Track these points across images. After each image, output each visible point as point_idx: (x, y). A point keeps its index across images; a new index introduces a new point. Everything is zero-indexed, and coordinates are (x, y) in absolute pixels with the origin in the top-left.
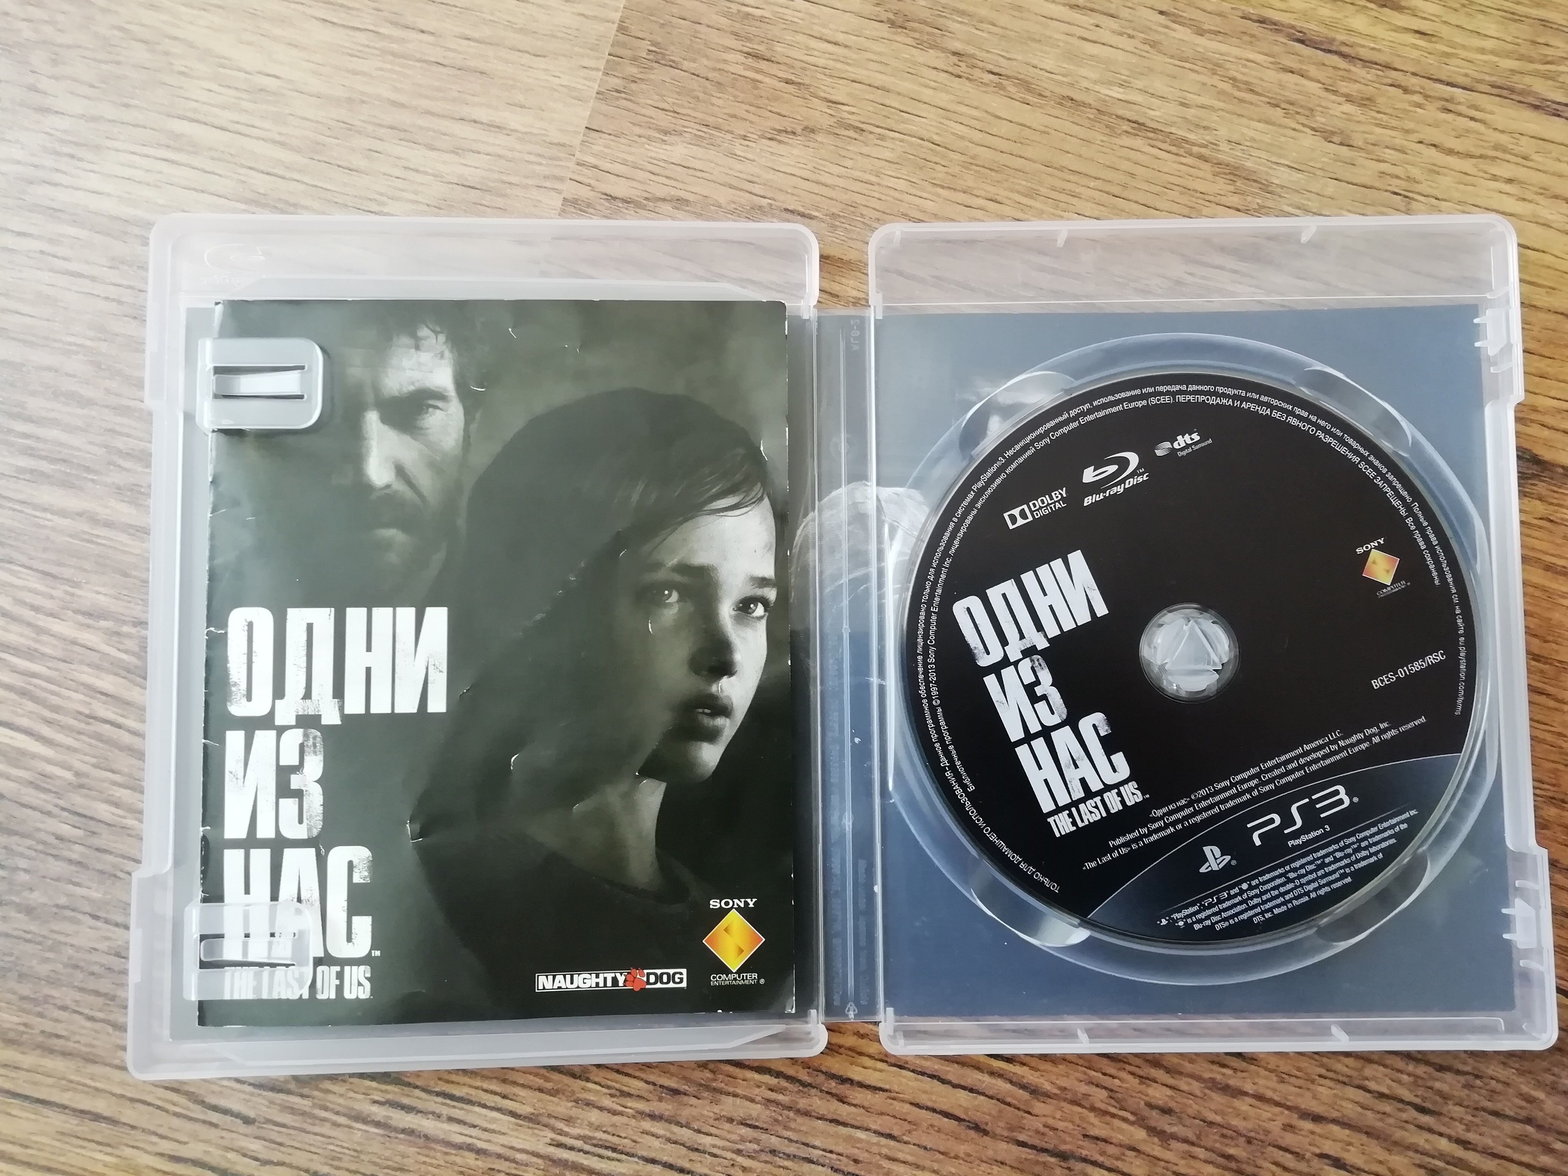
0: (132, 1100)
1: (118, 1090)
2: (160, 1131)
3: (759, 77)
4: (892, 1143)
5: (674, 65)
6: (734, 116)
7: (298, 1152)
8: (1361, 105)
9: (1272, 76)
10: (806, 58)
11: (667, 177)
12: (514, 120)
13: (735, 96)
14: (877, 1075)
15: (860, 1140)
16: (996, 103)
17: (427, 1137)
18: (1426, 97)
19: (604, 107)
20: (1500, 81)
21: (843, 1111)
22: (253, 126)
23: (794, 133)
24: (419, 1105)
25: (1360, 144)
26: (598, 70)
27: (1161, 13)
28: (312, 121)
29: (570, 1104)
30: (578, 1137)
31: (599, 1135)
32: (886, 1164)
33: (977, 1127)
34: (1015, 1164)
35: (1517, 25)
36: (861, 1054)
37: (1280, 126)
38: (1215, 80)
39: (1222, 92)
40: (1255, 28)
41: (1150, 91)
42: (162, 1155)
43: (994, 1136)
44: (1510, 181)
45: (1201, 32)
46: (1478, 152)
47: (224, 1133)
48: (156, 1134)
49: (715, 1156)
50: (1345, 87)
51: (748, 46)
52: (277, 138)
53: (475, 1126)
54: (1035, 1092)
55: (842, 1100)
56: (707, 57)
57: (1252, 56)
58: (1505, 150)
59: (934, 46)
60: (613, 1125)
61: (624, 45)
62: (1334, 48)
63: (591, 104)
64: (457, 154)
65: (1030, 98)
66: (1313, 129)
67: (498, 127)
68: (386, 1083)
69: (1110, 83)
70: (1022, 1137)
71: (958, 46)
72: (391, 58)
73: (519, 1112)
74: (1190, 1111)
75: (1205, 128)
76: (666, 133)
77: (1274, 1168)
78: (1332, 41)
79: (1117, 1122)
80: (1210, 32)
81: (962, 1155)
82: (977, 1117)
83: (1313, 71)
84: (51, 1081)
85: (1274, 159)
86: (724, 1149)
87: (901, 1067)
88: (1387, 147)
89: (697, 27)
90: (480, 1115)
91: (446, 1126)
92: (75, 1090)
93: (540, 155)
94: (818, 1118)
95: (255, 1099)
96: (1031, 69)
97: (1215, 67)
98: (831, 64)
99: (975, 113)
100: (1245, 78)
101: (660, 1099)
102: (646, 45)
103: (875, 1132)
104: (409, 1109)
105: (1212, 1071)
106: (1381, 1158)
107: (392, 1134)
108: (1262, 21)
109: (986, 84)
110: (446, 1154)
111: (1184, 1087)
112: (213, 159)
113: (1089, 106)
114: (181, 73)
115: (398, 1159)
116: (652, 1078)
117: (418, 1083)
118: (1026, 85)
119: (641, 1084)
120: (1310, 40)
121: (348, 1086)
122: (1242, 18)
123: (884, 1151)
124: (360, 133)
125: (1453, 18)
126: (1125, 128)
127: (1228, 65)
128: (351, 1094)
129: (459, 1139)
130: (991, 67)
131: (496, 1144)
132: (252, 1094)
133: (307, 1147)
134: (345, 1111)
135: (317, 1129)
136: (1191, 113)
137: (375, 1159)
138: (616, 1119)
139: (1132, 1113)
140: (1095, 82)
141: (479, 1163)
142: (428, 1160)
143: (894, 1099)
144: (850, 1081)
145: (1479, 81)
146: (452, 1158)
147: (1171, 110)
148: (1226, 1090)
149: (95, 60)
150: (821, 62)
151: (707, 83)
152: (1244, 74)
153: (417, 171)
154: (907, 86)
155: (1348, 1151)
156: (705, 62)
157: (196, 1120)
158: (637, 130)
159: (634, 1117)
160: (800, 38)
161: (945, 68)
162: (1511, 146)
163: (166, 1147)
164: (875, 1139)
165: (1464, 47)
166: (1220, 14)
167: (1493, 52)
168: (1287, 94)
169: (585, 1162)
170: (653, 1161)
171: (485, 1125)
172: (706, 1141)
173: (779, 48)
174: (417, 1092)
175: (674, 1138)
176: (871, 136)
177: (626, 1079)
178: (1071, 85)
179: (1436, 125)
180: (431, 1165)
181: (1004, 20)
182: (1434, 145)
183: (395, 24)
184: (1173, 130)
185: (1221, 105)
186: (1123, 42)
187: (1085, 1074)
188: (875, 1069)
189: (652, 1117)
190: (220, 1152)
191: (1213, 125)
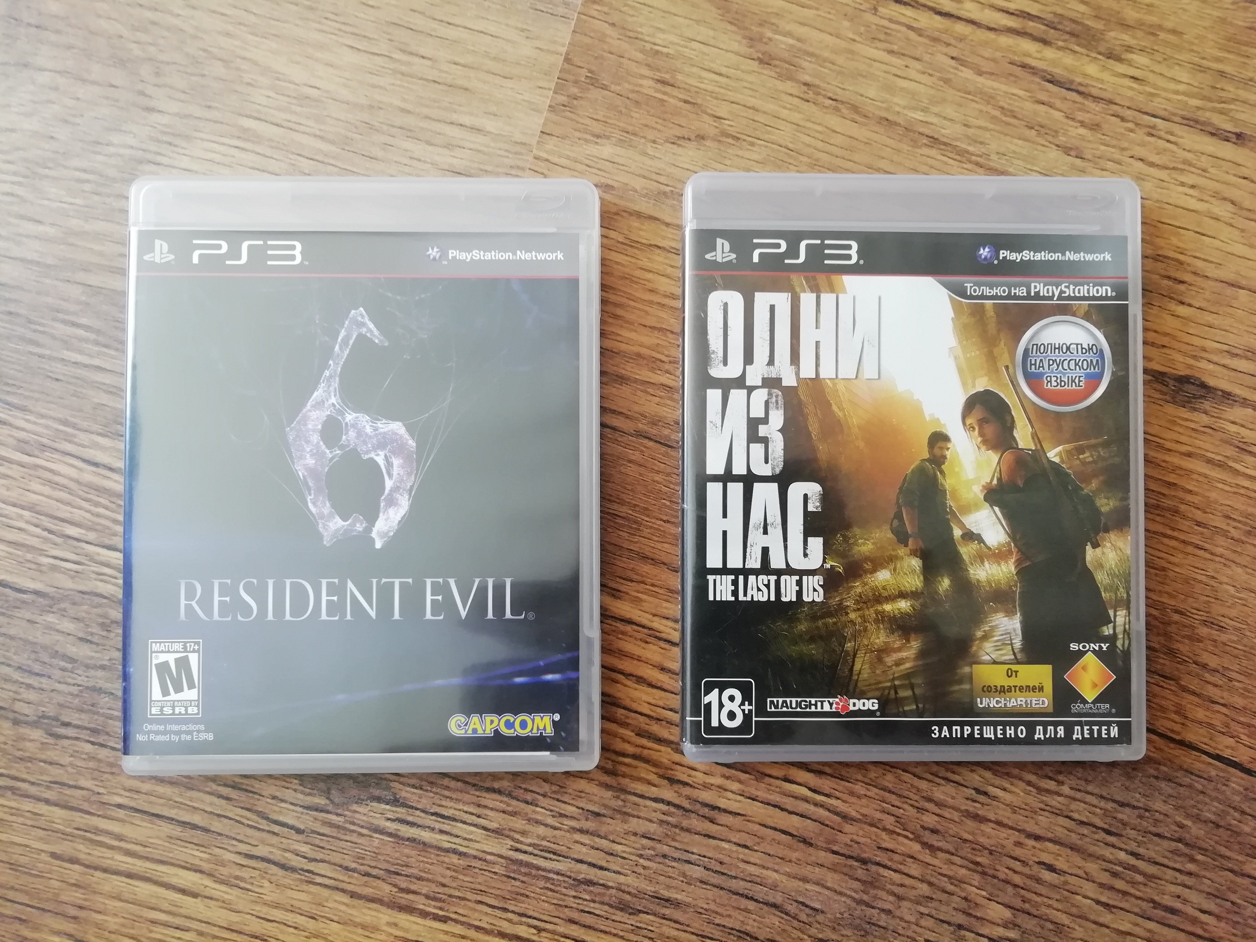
0: (219, 816)
1: (209, 809)
2: (238, 837)
3: (665, 98)
4: (747, 851)
5: (604, 88)
6: (646, 126)
7: (334, 853)
8: (1091, 129)
9: (1029, 106)
10: (698, 85)
11: (599, 169)
12: (490, 125)
13: (648, 112)
14: (737, 805)
15: (724, 849)
16: (834, 121)
17: (424, 844)
18: (1137, 124)
19: (553, 117)
20: (1189, 115)
21: (713, 829)
22: (300, 124)
23: (690, 139)
24: (419, 821)
25: (1090, 157)
26: (550, 89)
27: (953, 58)
28: (343, 121)
29: (524, 822)
30: (530, 845)
31: (545, 843)
32: (742, 865)
33: (805, 841)
34: (830, 866)
35: (1202, 74)
36: (726, 790)
37: (1033, 142)
38: (989, 109)
39: (994, 118)
40: (1018, 71)
41: (943, 115)
42: (240, 853)
43: (817, 847)
44: (1193, 187)
45: (980, 73)
46: (1172, 165)
47: (283, 840)
48: (234, 839)
49: (624, 858)
50: (1080, 116)
51: (658, 75)
52: (318, 133)
53: (457, 837)
54: (845, 817)
55: (712, 821)
56: (629, 83)
57: (1016, 91)
58: (1190, 164)
59: (791, 78)
60: (554, 837)
61: (568, 72)
62: (1073, 87)
63: (545, 115)
64: (448, 148)
65: (857, 117)
66: (1057, 146)
67: (478, 130)
68: (396, 806)
69: (914, 109)
70: (835, 848)
71: (807, 78)
72: (400, 76)
73: (489, 827)
74: (951, 832)
75: (981, 143)
76: (598, 137)
77: (1007, 871)
78: (1072, 82)
79: (901, 839)
80: (987, 73)
81: (794, 860)
82: (806, 834)
83: (1058, 103)
84: (162, 801)
85: (1029, 166)
86: (630, 853)
87: (753, 799)
88: (1109, 160)
89: (622, 60)
90: (461, 829)
91: (438, 836)
92: (179, 808)
93: (507, 151)
94: (696, 834)
95: (303, 816)
96: (859, 97)
97: (989, 99)
98: (717, 89)
99: (819, 128)
100: (1010, 108)
101: (587, 820)
102: (584, 72)
103: (735, 843)
104: (412, 824)
105: (966, 804)
106: (1080, 865)
107: (400, 842)
108: (1024, 66)
109: (827, 107)
110: (438, 855)
111: (947, 815)
112: (271, 147)
113: (899, 125)
114: (249, 84)
115: (404, 858)
116: (581, 805)
117: (419, 807)
118: (855, 108)
119: (574, 809)
120: (1057, 81)
121: (369, 808)
122: (1010, 63)
123: (741, 856)
124: (378, 131)
125: (1158, 68)
126: (925, 141)
127: (999, 98)
128: (372, 814)
129: (447, 845)
130: (830, 95)
131: (473, 849)
132: (302, 813)
133: (341, 850)
134: (368, 825)
135: (347, 838)
136: (971, 131)
137: (388, 859)
138: (556, 832)
139: (912, 833)
140: (904, 108)
141: (461, 862)
142: (425, 860)
143: (748, 821)
144: (719, 809)
145: (1174, 114)
146: (442, 858)
147: (958, 129)
148: (976, 817)
149: (186, 73)
150: (710, 88)
151: (628, 101)
152: (1009, 104)
153: (419, 160)
154: (770, 107)
155: (1058, 860)
156: (627, 86)
157: (263, 830)
158: (577, 134)
159: (568, 831)
160: (694, 70)
161: (798, 94)
162: (1194, 162)
163: (243, 848)
164: (735, 848)
165: (1165, 90)
166: (994, 60)
167: (1184, 94)
168: (1039, 120)
169: (535, 862)
170: (581, 861)
171: (465, 836)
172: (618, 848)
173: (680, 77)
174: (418, 813)
175: (596, 846)
176: (744, 143)
177: (563, 805)
178: (887, 109)
179: (1143, 145)
180: (428, 863)
181: (840, 60)
182: (1141, 160)
183: (404, 51)
184: (958, 144)
185: (992, 126)
186: (924, 79)
187: (880, 805)
188: (736, 801)
189: (581, 831)
190: (280, 852)
191: (987, 141)
